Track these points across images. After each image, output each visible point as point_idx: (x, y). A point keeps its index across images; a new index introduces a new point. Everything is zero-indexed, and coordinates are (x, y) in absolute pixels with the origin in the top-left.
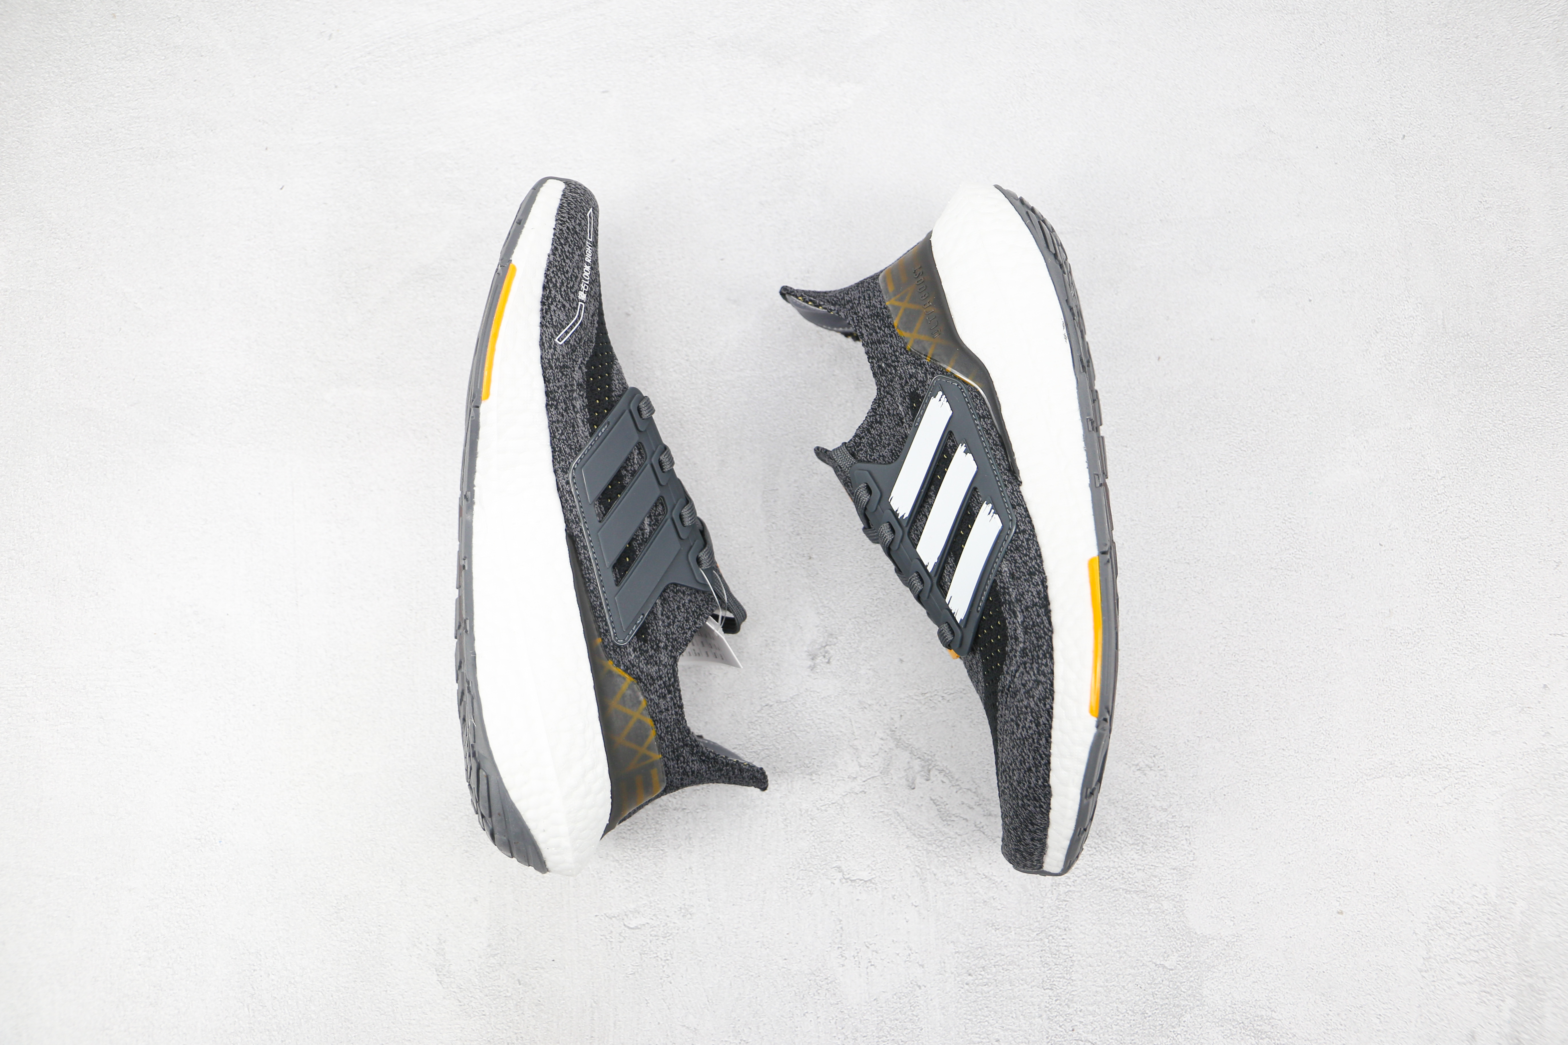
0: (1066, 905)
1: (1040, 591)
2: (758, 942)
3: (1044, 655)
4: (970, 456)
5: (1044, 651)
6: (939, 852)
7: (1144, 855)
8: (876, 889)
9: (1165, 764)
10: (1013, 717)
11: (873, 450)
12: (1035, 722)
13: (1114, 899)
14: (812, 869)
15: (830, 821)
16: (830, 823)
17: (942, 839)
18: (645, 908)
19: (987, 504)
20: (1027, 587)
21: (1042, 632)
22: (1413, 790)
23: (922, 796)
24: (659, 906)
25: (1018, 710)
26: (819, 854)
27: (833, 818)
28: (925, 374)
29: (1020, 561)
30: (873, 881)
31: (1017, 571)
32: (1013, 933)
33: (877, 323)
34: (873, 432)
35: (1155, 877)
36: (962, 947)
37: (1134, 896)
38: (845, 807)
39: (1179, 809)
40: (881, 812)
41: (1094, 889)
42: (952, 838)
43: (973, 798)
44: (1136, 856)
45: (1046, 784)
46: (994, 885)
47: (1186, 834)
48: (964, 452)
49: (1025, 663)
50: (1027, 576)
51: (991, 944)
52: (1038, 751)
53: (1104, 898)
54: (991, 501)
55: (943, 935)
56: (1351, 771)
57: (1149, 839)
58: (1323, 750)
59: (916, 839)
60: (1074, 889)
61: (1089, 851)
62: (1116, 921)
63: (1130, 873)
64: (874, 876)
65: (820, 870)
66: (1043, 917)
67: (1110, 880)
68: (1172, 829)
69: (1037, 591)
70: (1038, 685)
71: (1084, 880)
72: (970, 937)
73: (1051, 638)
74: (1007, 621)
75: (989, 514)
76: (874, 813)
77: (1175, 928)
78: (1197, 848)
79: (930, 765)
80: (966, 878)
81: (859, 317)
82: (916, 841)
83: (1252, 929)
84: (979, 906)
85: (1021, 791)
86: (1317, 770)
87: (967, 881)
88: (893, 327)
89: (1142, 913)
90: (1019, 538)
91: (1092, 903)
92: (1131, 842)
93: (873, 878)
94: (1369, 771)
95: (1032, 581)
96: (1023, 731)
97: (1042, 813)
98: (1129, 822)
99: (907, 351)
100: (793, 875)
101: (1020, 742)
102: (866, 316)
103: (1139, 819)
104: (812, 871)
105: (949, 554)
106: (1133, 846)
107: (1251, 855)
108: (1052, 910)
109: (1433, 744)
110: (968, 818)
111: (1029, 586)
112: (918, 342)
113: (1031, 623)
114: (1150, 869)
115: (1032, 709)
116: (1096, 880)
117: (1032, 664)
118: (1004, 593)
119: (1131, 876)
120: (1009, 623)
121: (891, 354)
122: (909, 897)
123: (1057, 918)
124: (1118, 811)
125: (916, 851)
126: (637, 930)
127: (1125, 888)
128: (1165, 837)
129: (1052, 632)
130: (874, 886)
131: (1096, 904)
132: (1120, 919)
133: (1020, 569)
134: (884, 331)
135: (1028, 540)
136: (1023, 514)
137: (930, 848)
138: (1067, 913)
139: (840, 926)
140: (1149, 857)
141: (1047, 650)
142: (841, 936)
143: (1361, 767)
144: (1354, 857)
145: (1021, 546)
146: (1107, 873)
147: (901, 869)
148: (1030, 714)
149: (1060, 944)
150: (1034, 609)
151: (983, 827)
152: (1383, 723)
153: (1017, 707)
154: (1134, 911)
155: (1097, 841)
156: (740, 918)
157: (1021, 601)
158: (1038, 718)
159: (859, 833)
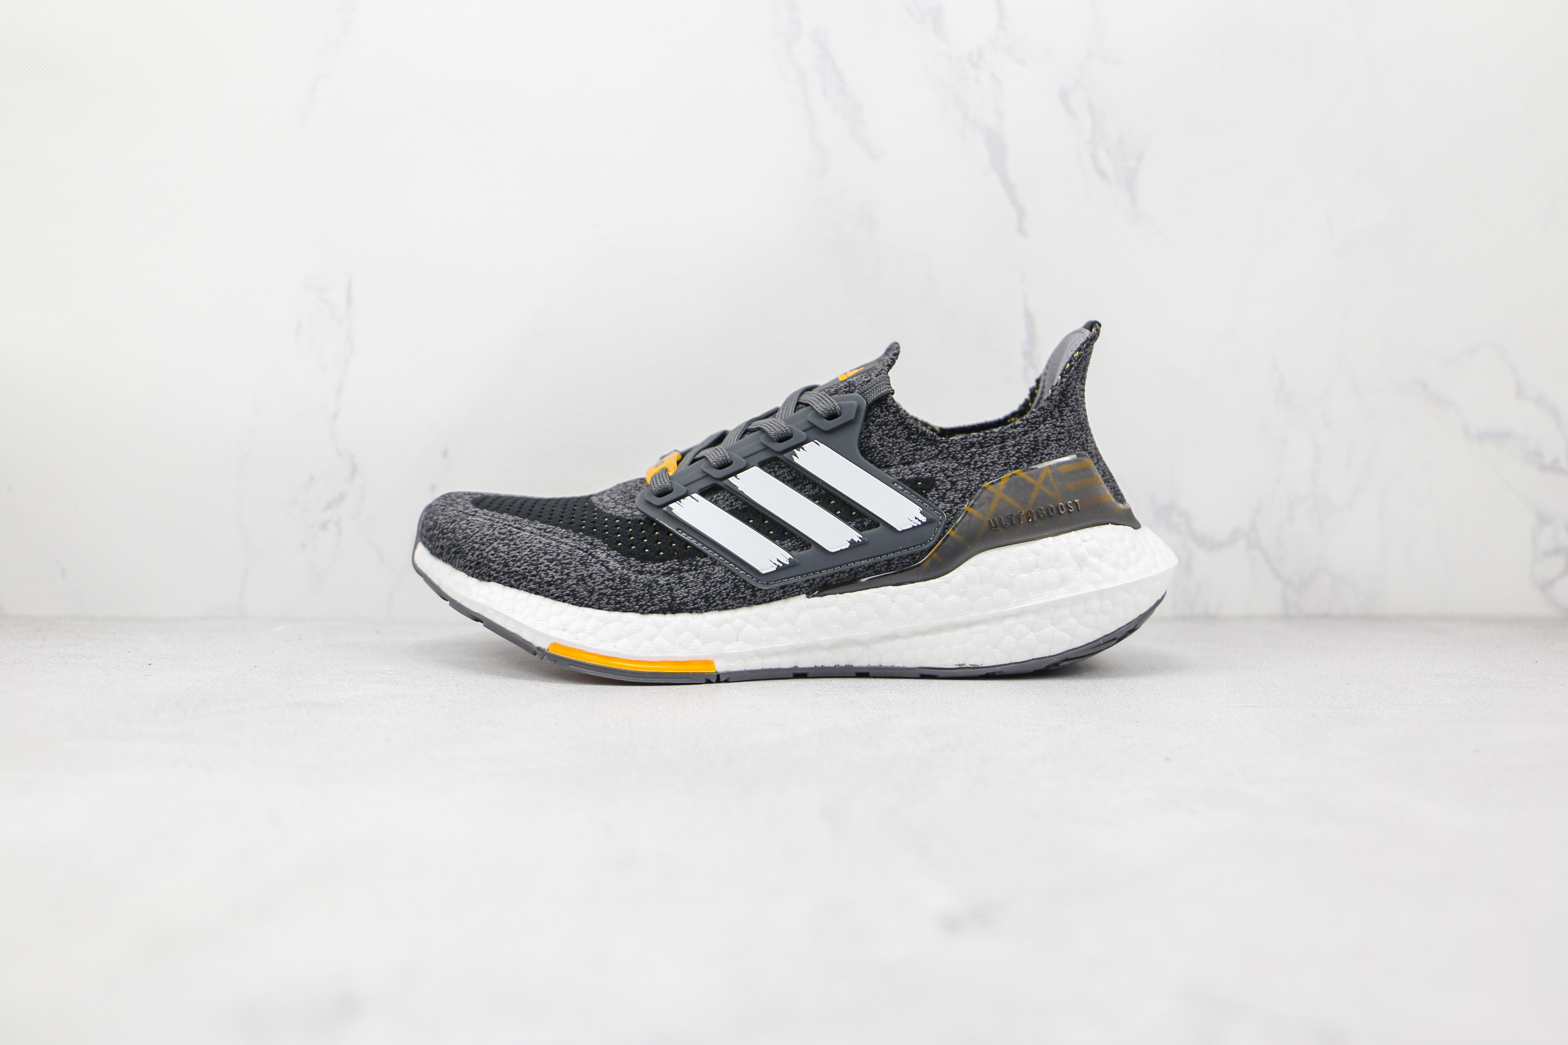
1: (687, 606)
3: (619, 602)
4: (847, 545)
5: (623, 602)
10: (561, 557)
11: (880, 426)
12: (552, 581)
19: (790, 559)
20: (693, 592)
21: (644, 603)
25: (567, 564)
28: (952, 501)
29: (722, 588)
31: (712, 583)
33: (1026, 448)
34: (900, 428)
45: (492, 578)
48: (852, 540)
49: (613, 580)
50: (705, 594)
52: (524, 578)
54: (793, 564)
69: (688, 602)
70: (589, 592)
73: (636, 611)
74: (662, 563)
75: (778, 560)
81: (1040, 425)
85: (487, 550)
88: (1016, 468)
90: (748, 589)
95: (698, 598)
96: (545, 566)
97: (465, 567)
99: (983, 482)
101: (534, 560)
102: (1038, 434)
105: (744, 503)
111: (694, 595)
112: (990, 499)
113: (654, 592)
115: (566, 581)
117: (611, 588)
118: (691, 565)
120: (659, 566)
121: (985, 462)
129: (643, 613)
133: (714, 586)
134: (1014, 456)
135: (744, 598)
136: (774, 595)
141: (624, 606)
145: (738, 591)
148: (560, 577)
150: (669, 598)
153: (570, 563)
157: (679, 583)
158: (557, 585)
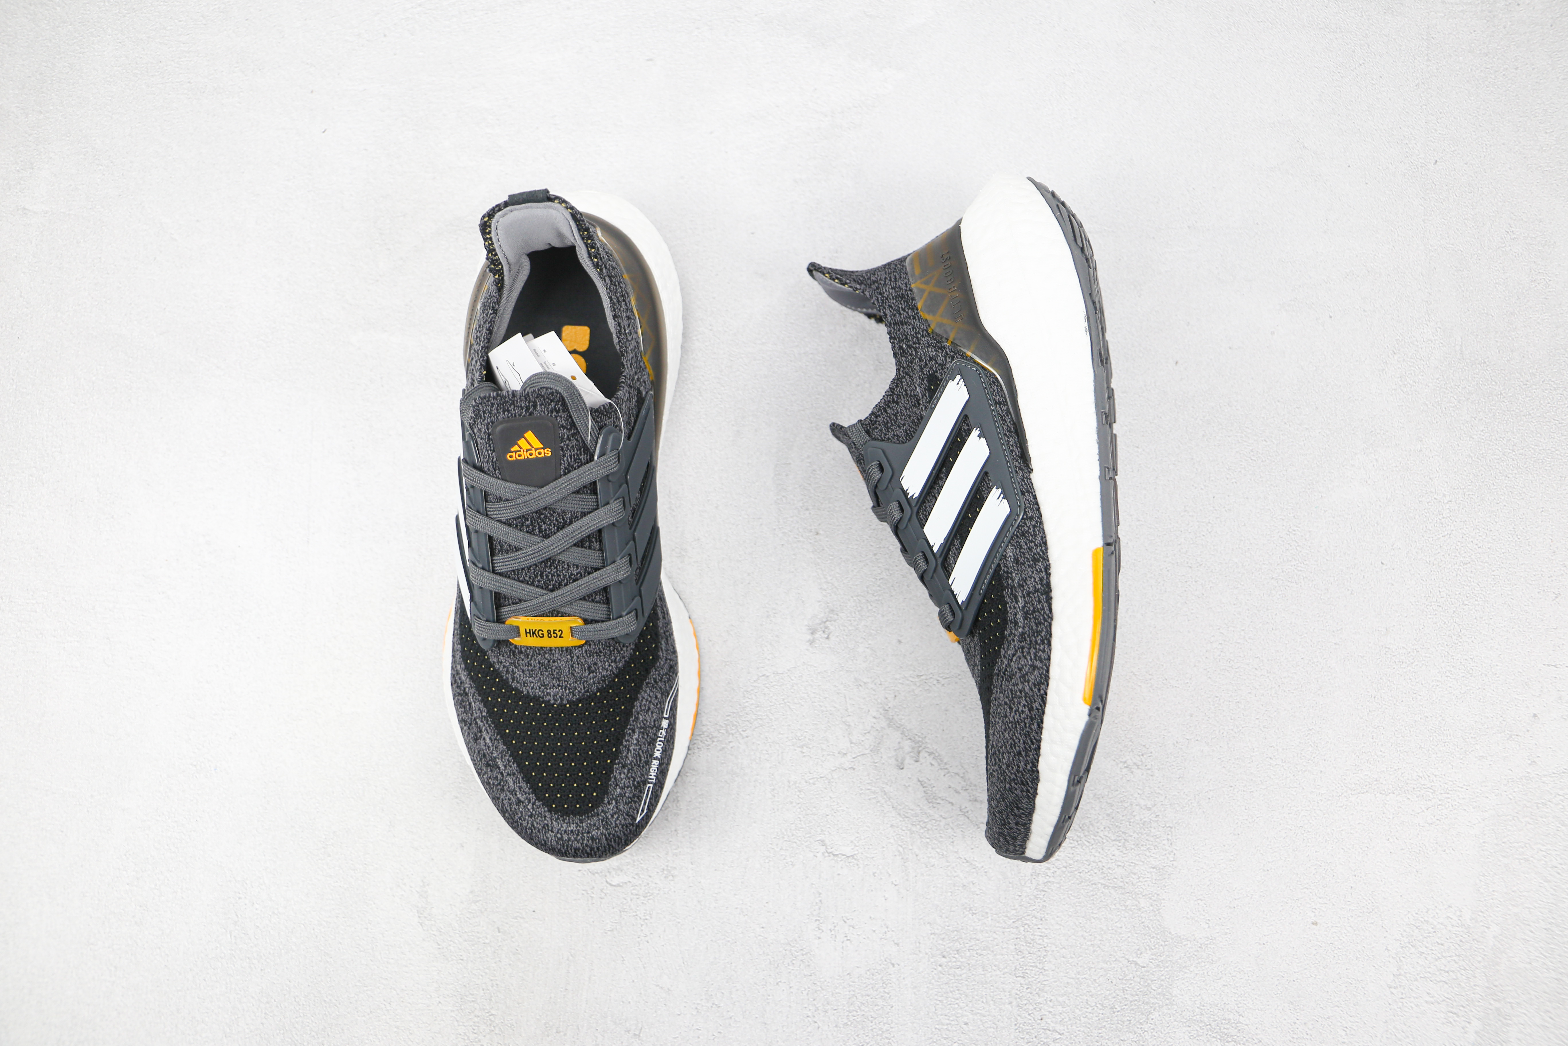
0: (1044, 895)
1: (1043, 578)
2: (737, 908)
3: (1043, 641)
4: (983, 440)
5: (1042, 637)
6: (922, 833)
7: (1125, 852)
8: (857, 865)
9: (1153, 763)
10: (1007, 700)
11: (888, 429)
12: (1028, 707)
13: (1092, 893)
14: (796, 840)
15: (818, 794)
16: (817, 796)
17: (926, 821)
18: (628, 867)
19: (997, 488)
20: (1030, 573)
21: (1041, 618)
22: (1396, 808)
23: (910, 776)
24: (642, 865)
25: (1012, 694)
26: (804, 826)
27: (820, 792)
28: (945, 357)
29: (1025, 547)
30: (855, 857)
31: (1021, 557)
32: (990, 919)
33: (901, 304)
34: (889, 411)
35: (1135, 874)
36: (938, 929)
37: (1112, 891)
38: (832, 782)
39: (1163, 809)
40: (869, 789)
41: (1072, 882)
42: (936, 821)
43: (960, 783)
44: (1117, 853)
45: (1034, 769)
46: (974, 870)
47: (1168, 834)
48: (978, 436)
49: (1023, 648)
50: (1031, 562)
51: (967, 928)
52: (1029, 735)
53: (1082, 891)
54: (1001, 486)
55: (920, 915)
56: (1336, 785)
57: (1131, 836)
58: (1310, 761)
59: (901, 819)
60: (1053, 880)
61: (1071, 843)
62: (1092, 915)
63: (1109, 868)
64: (856, 852)
65: (803, 842)
66: (1021, 906)
67: (1089, 874)
68: (1155, 828)
69: (1039, 577)
70: (1034, 670)
71: (1064, 872)
72: (947, 920)
73: (1050, 625)
74: (1008, 605)
75: (998, 498)
76: (862, 790)
77: (1150, 926)
78: (1178, 848)
79: (920, 746)
80: (948, 862)
81: (883, 297)
82: (900, 821)
83: (1226, 933)
84: (958, 890)
85: (1009, 774)
86: (1303, 781)
87: (948, 864)
88: (917, 309)
89: (1118, 909)
90: (1026, 524)
91: (1070, 895)
92: (1113, 838)
93: (855, 854)
94: (1353, 786)
95: (1035, 568)
96: (1016, 714)
97: (1029, 798)
98: (1113, 818)
99: (929, 334)
100: (777, 845)
101: (1012, 726)
102: (891, 297)
103: (1123, 816)
104: (795, 843)
105: (955, 536)
106: (1114, 842)
107: (1231, 860)
108: (1030, 899)
109: (1420, 764)
110: (954, 802)
111: (1033, 572)
112: (940, 325)
113: (1032, 609)
114: (1130, 866)
115: (1026, 693)
116: (1076, 872)
117: (1029, 649)
118: (1007, 578)
119: (1111, 872)
120: (1010, 607)
121: (913, 335)
122: (890, 875)
123: (1034, 907)
124: (1103, 807)
125: (900, 831)
126: (619, 888)
127: (1104, 883)
128: (1147, 835)
129: (1052, 619)
130: (856, 862)
131: (1074, 896)
132: (1096, 913)
133: (1024, 554)
134: (907, 313)
135: (1034, 527)
136: (1031, 501)
137: (914, 829)
138: (1044, 904)
139: (820, 899)
140: (1129, 854)
141: (1046, 636)
142: (820, 909)
143: (1346, 782)
144: (1332, 870)
145: (1027, 532)
146: (1087, 867)
147: (883, 847)
148: (1024, 698)
149: (1035, 933)
150: (1036, 595)
151: (967, 812)
152: (1371, 740)
153: (1011, 690)
154: (1110, 906)
155: (1079, 834)
156: (721, 883)
157: (1023, 586)
158: (1032, 702)
159: (845, 809)
